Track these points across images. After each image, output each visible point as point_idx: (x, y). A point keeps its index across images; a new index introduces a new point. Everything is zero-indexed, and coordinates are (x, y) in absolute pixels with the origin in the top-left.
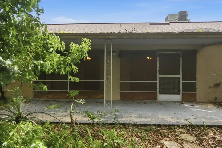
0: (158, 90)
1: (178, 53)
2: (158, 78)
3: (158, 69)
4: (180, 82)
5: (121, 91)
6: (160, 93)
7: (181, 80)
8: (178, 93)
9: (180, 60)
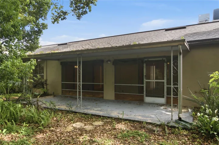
0: (145, 93)
1: (163, 59)
2: (145, 82)
3: (145, 74)
4: (165, 87)
5: (115, 92)
6: (146, 96)
7: (165, 84)
8: (163, 97)
9: (165, 66)
